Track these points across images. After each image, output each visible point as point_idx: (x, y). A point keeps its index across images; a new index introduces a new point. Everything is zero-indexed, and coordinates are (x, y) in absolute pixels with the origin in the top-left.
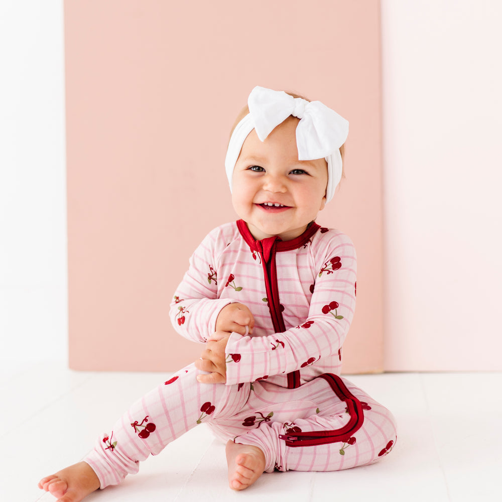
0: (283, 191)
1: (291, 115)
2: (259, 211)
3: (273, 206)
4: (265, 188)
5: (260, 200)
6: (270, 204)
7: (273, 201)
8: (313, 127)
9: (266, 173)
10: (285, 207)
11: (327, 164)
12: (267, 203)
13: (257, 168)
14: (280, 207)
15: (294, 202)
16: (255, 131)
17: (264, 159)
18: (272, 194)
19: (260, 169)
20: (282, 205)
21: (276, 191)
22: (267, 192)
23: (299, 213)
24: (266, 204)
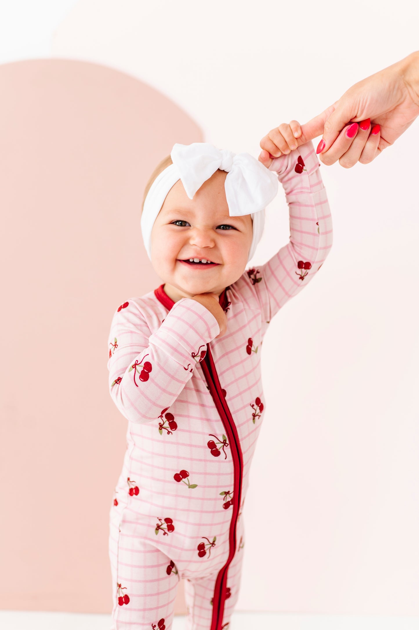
0: (212, 245)
1: (219, 169)
2: (184, 268)
3: (200, 263)
4: (192, 242)
5: (184, 256)
6: (197, 261)
7: (200, 257)
8: (244, 179)
9: (192, 227)
10: (212, 264)
11: (252, 221)
12: (193, 259)
13: (180, 222)
14: (207, 264)
15: (221, 259)
16: (181, 181)
17: (190, 213)
18: (199, 249)
19: (183, 223)
20: (209, 262)
21: (204, 246)
22: (194, 247)
23: (226, 270)
24: (191, 260)
